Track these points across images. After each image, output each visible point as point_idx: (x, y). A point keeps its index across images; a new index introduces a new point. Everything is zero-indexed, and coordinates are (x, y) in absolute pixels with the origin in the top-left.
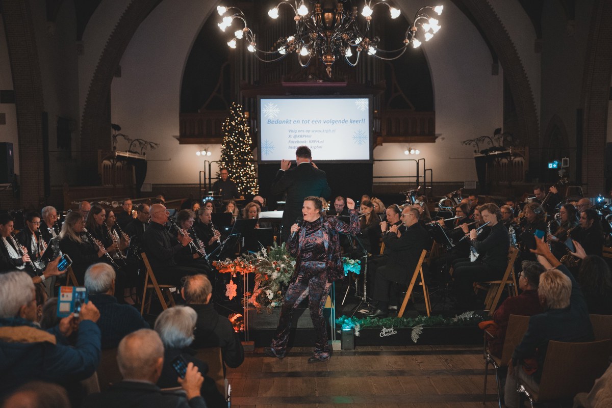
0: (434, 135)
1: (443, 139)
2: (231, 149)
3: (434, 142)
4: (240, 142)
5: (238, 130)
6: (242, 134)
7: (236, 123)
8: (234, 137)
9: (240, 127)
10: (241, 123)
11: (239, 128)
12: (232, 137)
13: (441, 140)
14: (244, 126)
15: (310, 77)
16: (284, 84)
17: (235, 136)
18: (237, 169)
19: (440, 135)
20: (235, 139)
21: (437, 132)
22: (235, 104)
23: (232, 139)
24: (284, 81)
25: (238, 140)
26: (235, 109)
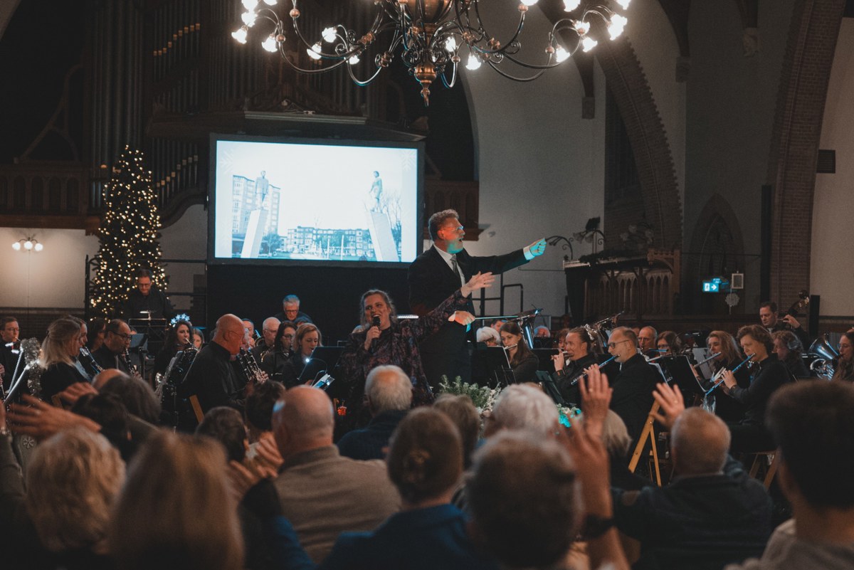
0: (476, 225)
1: (493, 234)
2: (121, 237)
3: (477, 239)
4: (140, 222)
5: (137, 200)
6: (144, 208)
7: (133, 187)
8: (129, 214)
9: (141, 194)
10: (142, 186)
11: (138, 196)
12: (124, 214)
13: (488, 236)
14: (147, 191)
15: (285, 103)
16: (250, 115)
17: (131, 211)
18: (133, 275)
19: (488, 226)
20: (131, 217)
21: (482, 221)
22: (129, 149)
23: (124, 217)
24: (249, 110)
25: (137, 220)
26: (130, 158)
